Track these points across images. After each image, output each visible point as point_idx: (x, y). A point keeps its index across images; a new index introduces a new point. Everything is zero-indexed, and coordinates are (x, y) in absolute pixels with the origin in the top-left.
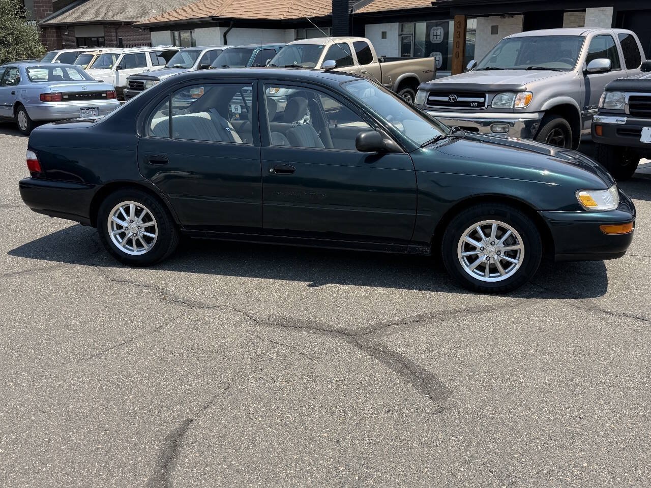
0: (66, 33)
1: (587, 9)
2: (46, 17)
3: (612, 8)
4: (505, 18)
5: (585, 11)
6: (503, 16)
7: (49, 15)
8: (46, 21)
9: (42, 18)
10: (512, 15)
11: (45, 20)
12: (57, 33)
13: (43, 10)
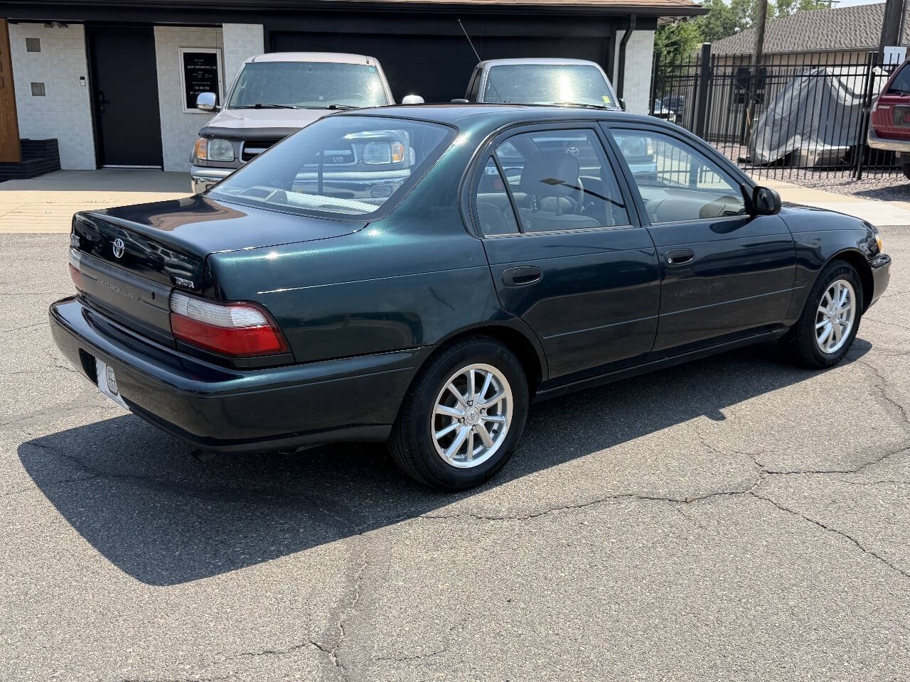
1: (223, 25)
3: (261, 26)
4: (52, 27)
5: (221, 26)
6: (49, 23)
10: (64, 24)
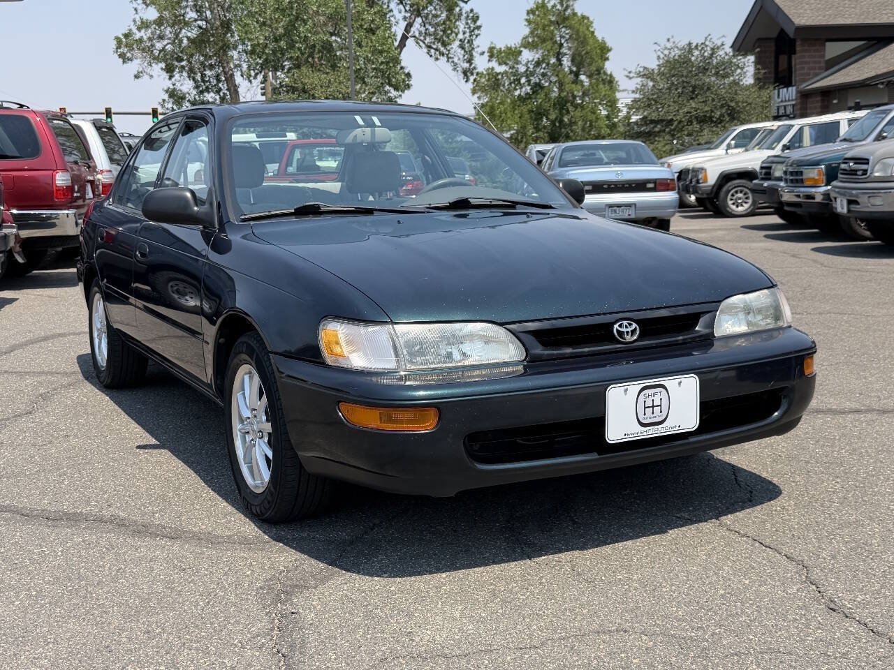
0: (835, 101)
2: (812, 78)
7: (817, 75)
8: (807, 86)
9: (804, 81)
11: (807, 84)
12: (823, 101)
13: (810, 69)
